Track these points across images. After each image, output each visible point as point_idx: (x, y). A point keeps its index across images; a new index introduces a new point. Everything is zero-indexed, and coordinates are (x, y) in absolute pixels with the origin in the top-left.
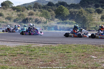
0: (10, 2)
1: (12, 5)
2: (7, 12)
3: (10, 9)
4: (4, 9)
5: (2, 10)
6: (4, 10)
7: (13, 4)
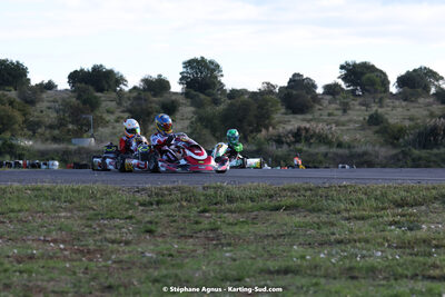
0: (431, 71)
1: (441, 82)
2: (412, 110)
3: (431, 100)
4: (405, 100)
5: (397, 103)
6: (404, 103)
7: (442, 78)
